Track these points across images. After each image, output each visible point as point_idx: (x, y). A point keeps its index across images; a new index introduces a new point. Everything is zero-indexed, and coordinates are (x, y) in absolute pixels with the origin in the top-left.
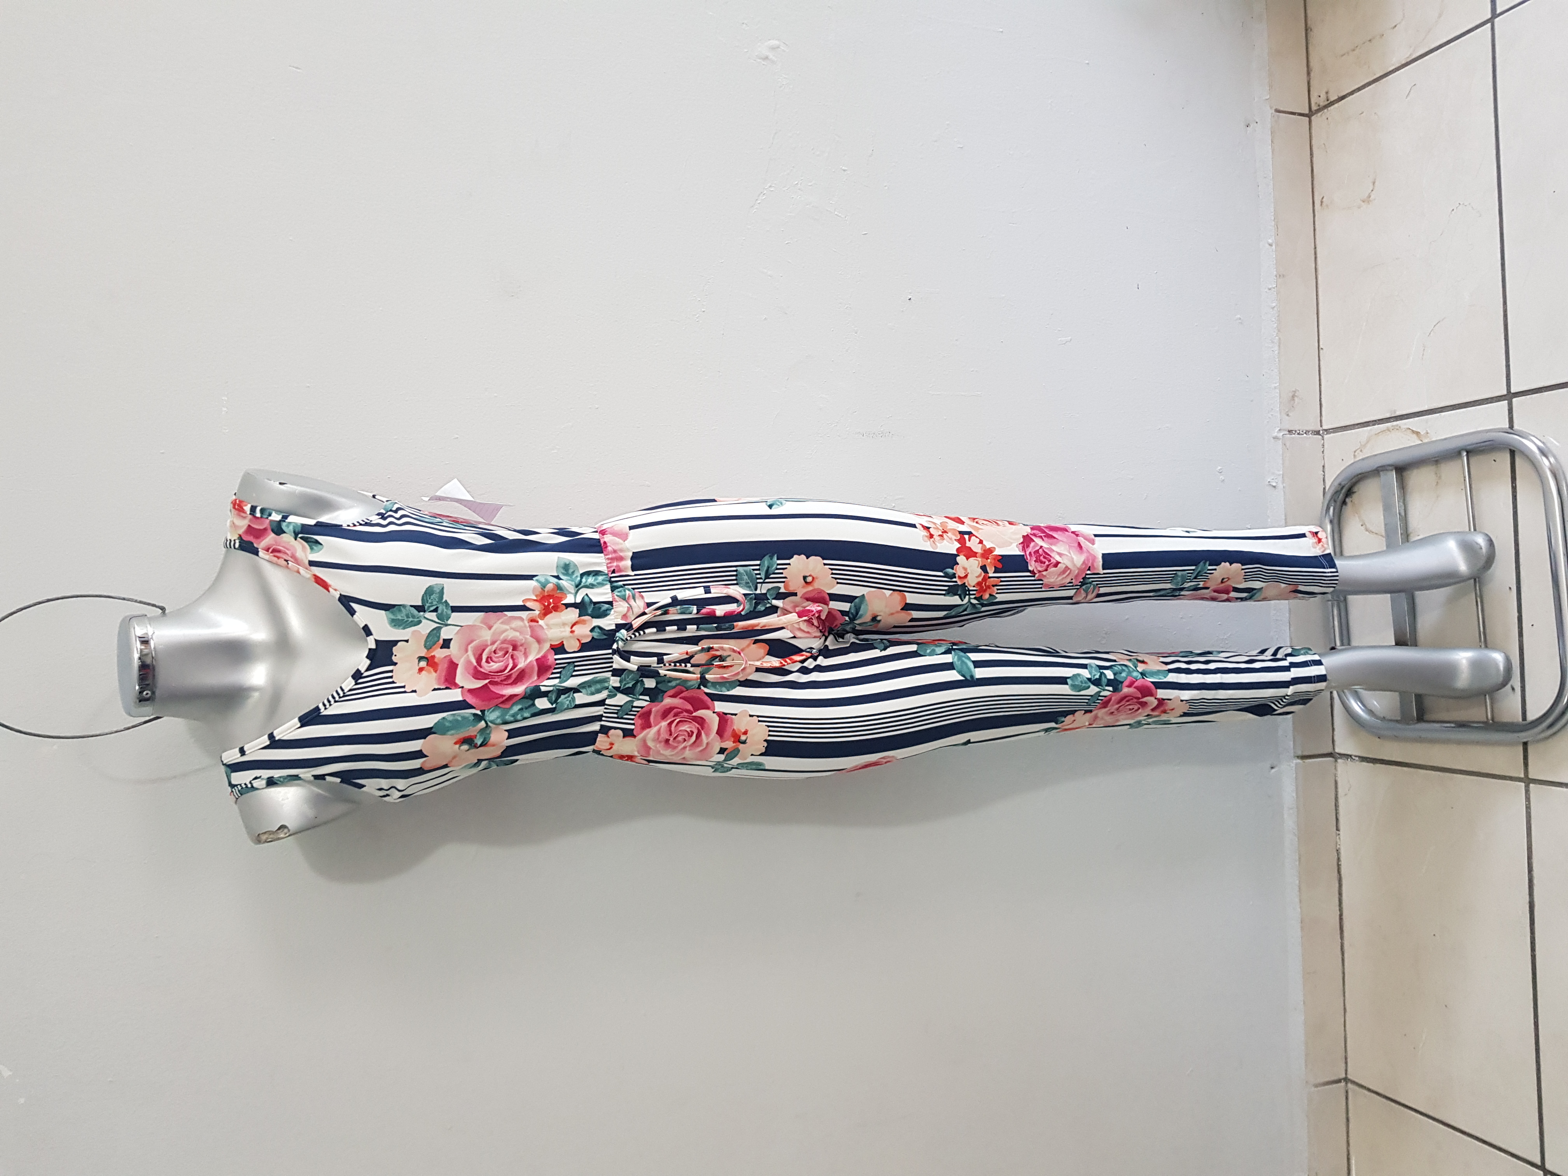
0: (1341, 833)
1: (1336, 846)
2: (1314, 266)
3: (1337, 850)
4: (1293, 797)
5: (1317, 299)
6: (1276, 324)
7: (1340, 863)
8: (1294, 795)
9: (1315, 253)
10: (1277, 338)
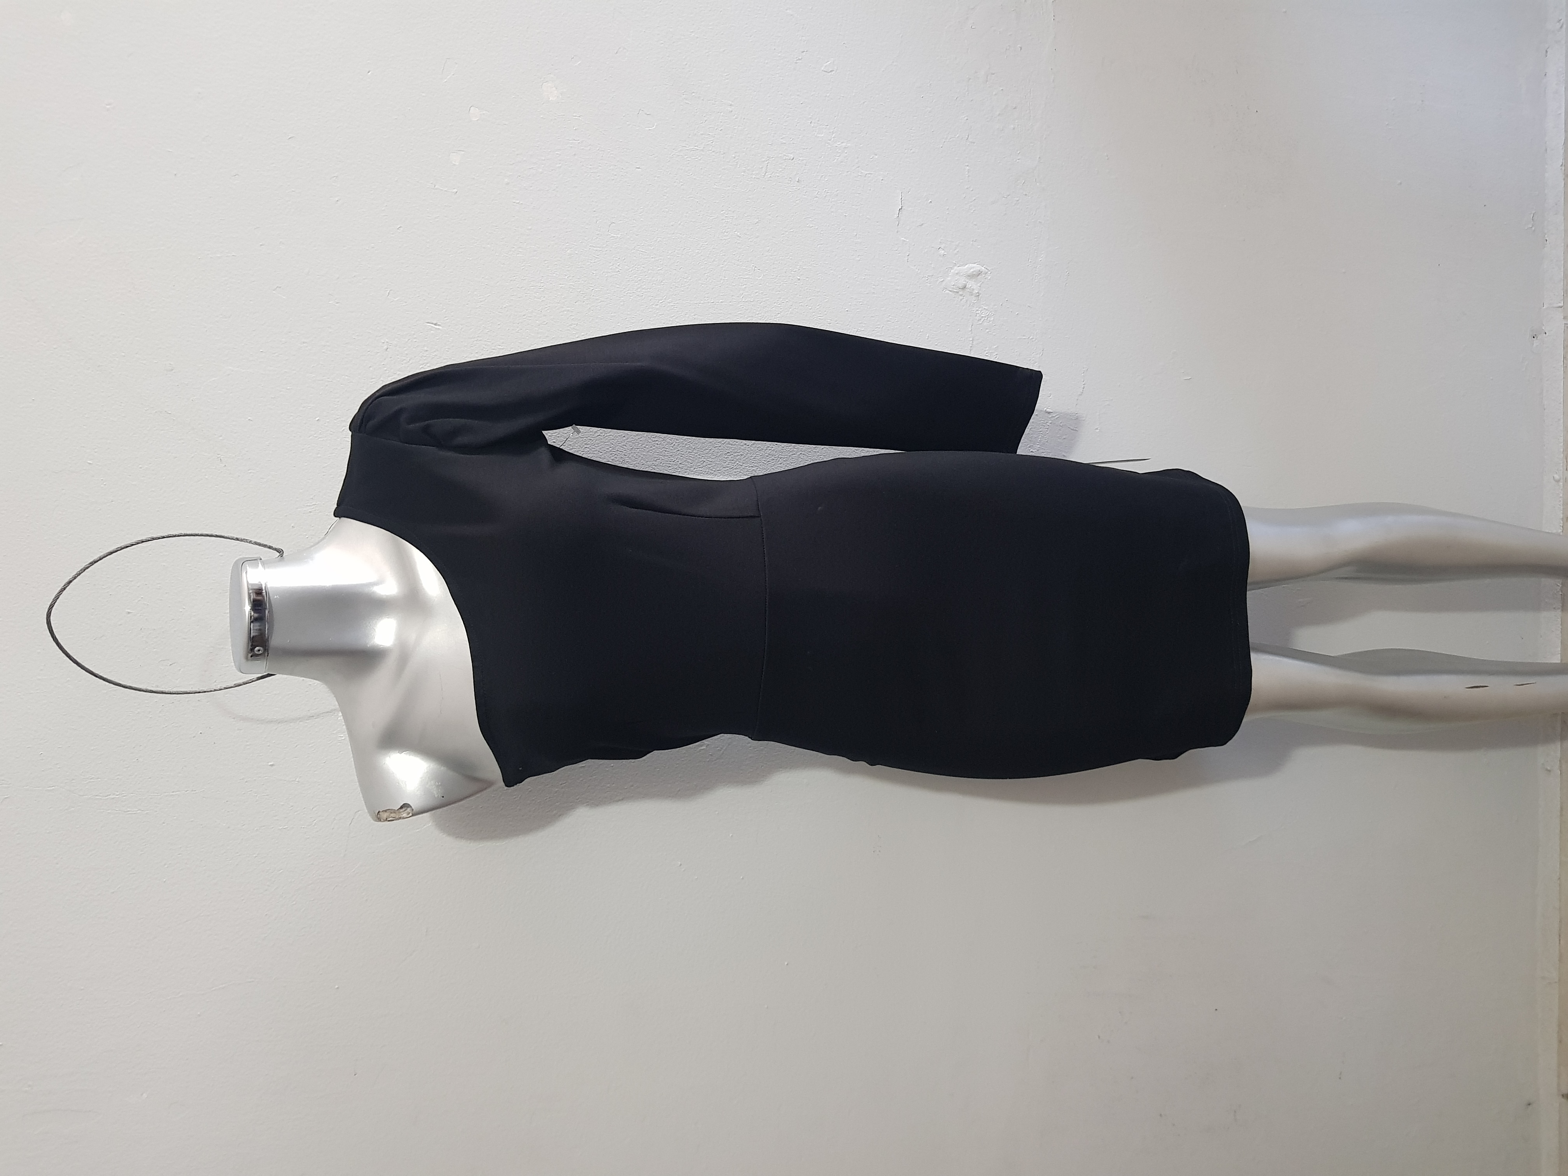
8: (1556, 1141)
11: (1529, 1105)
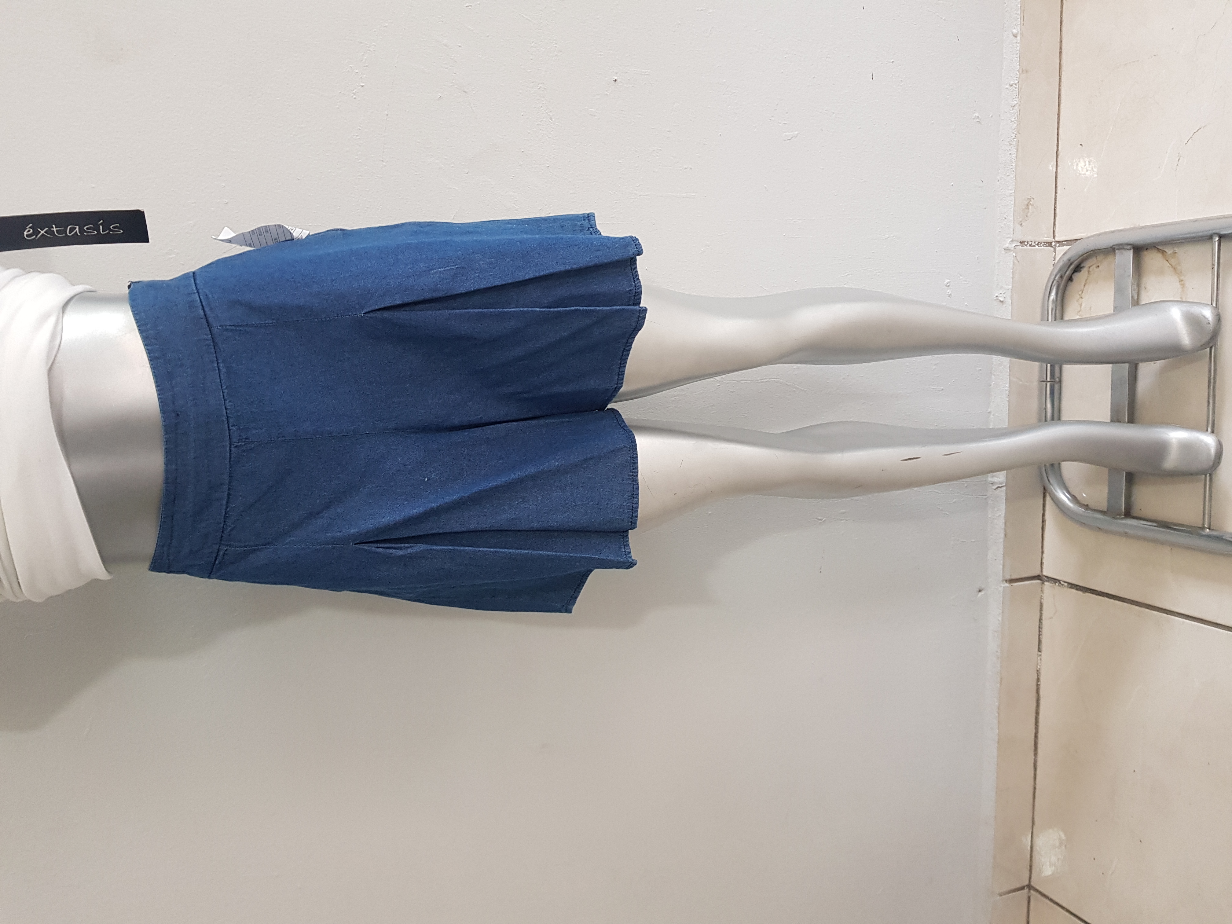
0: (1043, 654)
1: (1037, 667)
2: (1058, 62)
3: (1038, 671)
4: (999, 620)
5: (1059, 98)
6: (1016, 125)
7: (1039, 683)
8: (1000, 619)
9: (1061, 48)
10: (1016, 140)
11: (980, 591)
